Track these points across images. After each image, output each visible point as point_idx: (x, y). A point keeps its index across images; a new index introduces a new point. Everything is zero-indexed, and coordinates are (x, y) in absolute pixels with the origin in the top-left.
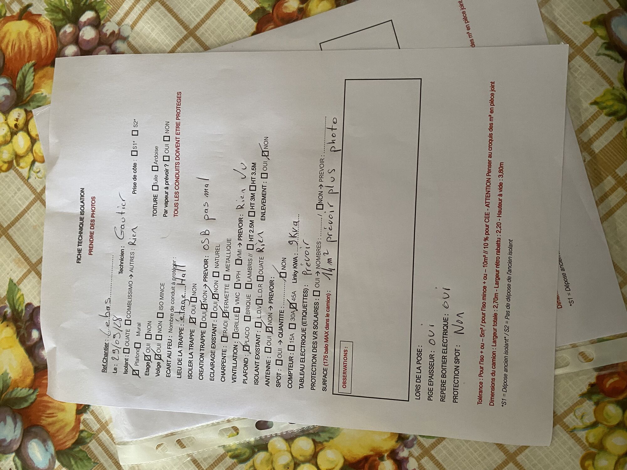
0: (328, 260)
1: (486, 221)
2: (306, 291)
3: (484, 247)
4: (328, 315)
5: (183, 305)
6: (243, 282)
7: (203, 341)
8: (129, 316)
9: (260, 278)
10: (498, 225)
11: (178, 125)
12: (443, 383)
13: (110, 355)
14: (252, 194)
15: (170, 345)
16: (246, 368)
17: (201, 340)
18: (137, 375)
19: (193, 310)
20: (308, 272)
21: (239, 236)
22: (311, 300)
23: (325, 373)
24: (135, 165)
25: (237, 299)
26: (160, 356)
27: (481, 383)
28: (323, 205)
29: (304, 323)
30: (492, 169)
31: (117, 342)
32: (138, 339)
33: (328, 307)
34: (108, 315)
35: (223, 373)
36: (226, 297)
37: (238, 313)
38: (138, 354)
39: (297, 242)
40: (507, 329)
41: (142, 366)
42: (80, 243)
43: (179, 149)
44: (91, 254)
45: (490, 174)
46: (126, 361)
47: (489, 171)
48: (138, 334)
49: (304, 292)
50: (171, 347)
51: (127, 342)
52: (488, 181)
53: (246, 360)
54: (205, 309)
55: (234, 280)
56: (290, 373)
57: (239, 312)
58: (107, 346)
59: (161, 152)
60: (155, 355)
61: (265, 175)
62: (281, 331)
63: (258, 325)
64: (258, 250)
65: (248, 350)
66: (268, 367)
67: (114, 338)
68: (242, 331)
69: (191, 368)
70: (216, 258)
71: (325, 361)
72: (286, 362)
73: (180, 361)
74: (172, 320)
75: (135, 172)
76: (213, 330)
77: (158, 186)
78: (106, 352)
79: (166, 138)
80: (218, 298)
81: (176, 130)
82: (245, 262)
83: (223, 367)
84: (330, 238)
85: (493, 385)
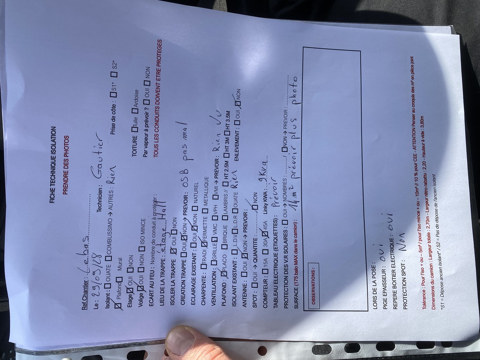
0: (293, 193)
1: (415, 160)
2: (275, 221)
3: (415, 181)
4: (296, 241)
5: (164, 238)
6: (220, 215)
7: (184, 269)
8: (109, 252)
9: (235, 210)
10: (423, 164)
11: (158, 72)
12: (395, 293)
13: (91, 291)
14: (226, 138)
15: (153, 275)
16: (224, 292)
17: (182, 268)
18: (119, 308)
19: (174, 242)
20: (277, 205)
21: (216, 174)
22: (280, 229)
23: (296, 292)
24: (114, 106)
25: (214, 229)
26: (142, 287)
27: (424, 291)
28: (287, 148)
29: (276, 249)
30: (416, 121)
31: (97, 278)
32: (119, 274)
33: (296, 234)
34: (86, 252)
35: (204, 297)
36: (205, 228)
37: (215, 243)
38: (120, 288)
39: (266, 179)
40: (439, 245)
41: (124, 299)
42: (52, 183)
43: (159, 94)
44: (65, 194)
45: (414, 125)
46: (108, 296)
47: (414, 123)
48: (120, 268)
49: (274, 221)
50: (153, 278)
51: (108, 277)
52: (414, 130)
53: (224, 284)
54: (185, 240)
55: (211, 213)
56: (265, 294)
57: (217, 242)
58: (86, 284)
59: (141, 97)
60: (138, 287)
61: (237, 123)
62: (256, 257)
63: (235, 252)
64: (232, 187)
65: (226, 275)
66: (245, 290)
67: (94, 275)
68: (219, 258)
69: (173, 295)
70: (195, 194)
71: (296, 281)
72: (261, 285)
73: (162, 289)
74: (153, 252)
75: (114, 113)
76: (193, 258)
77: (137, 128)
78: (85, 289)
79: (147, 83)
80: (197, 230)
81: (157, 76)
82: (221, 198)
83: (203, 292)
84: (294, 175)
85: (433, 292)
